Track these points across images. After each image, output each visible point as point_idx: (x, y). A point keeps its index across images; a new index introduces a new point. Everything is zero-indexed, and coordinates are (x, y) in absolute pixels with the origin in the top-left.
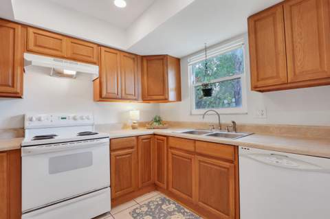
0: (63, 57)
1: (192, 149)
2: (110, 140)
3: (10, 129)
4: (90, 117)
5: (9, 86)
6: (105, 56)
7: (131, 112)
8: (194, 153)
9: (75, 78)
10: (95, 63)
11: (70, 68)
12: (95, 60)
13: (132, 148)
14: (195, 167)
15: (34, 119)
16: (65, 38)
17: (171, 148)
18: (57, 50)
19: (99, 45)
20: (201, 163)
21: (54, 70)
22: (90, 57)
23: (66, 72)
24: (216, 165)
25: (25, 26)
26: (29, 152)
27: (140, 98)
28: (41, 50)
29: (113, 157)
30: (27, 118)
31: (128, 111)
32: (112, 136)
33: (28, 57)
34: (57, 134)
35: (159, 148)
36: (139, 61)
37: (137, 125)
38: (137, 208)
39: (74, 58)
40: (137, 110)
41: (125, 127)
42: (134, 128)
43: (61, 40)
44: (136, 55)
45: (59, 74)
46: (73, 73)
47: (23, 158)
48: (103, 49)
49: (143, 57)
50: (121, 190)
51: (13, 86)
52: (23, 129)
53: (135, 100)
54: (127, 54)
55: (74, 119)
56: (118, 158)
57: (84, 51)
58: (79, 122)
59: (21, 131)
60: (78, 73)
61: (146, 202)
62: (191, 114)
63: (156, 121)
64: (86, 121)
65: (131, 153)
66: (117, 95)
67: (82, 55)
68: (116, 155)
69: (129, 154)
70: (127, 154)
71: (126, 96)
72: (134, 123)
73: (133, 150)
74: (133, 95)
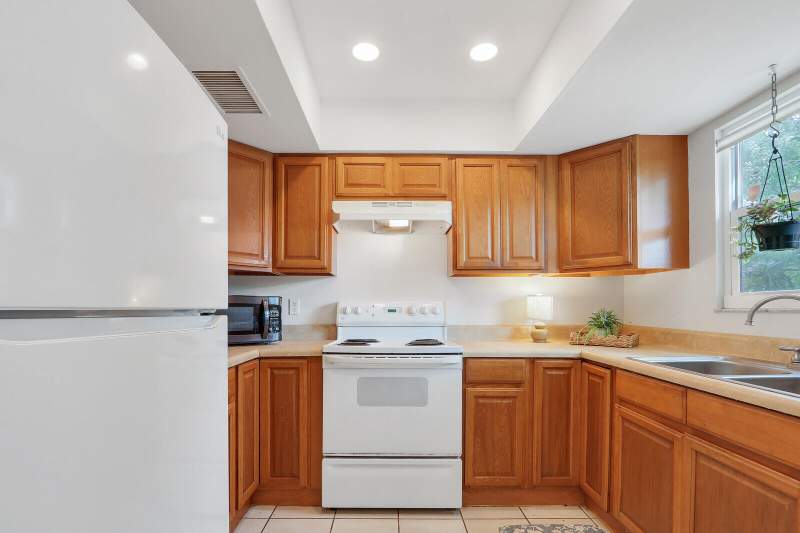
0: (387, 197)
1: (677, 412)
2: (465, 360)
3: (321, 326)
4: (438, 311)
5: (314, 258)
6: (466, 177)
7: (530, 301)
8: (680, 425)
9: (413, 231)
10: (443, 197)
11: (398, 214)
12: (444, 190)
13: (517, 384)
14: (683, 467)
15: (349, 310)
16: (390, 159)
17: (623, 401)
18: (379, 186)
19: (452, 156)
20: (702, 461)
21: (376, 222)
22: (434, 186)
23: (394, 223)
24: (751, 479)
25: (333, 156)
26: (332, 363)
27: (553, 264)
28: (355, 192)
29: (470, 397)
30: (340, 307)
31: (524, 299)
32: (469, 351)
33: (338, 207)
34: (378, 339)
35: (593, 399)
36: (551, 170)
37: (544, 331)
38: (519, 527)
39: (406, 195)
40: (545, 295)
41: (516, 334)
42: (537, 339)
43: (383, 165)
44: (542, 158)
45: (383, 228)
46: (404, 223)
47: (325, 372)
48: (461, 162)
49: (560, 159)
50: (488, 474)
51: (319, 258)
52: (335, 326)
53: (539, 270)
54: (515, 162)
55: (409, 312)
56: (481, 401)
57: (422, 176)
58: (419, 319)
59: (333, 329)
60: (415, 223)
61: (548, 523)
62: (722, 309)
63: (600, 327)
64: (431, 319)
65: (515, 397)
66: (493, 260)
67: (420, 185)
68: (476, 394)
69: (509, 397)
70: (504, 398)
71: (516, 261)
72: (537, 327)
73: (520, 390)
74: (531, 258)
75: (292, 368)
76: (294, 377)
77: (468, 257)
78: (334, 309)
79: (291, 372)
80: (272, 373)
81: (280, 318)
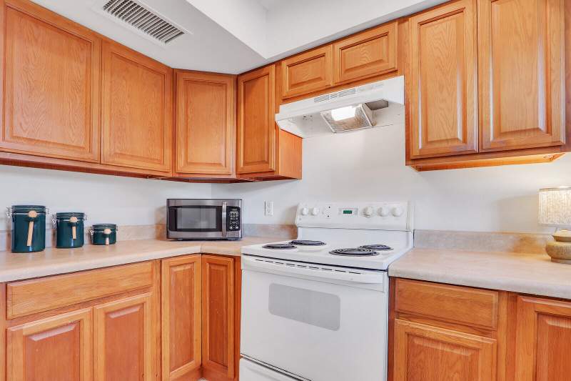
0: (329, 89)
4: (399, 213)
5: (264, 162)
7: (544, 197)
12: (392, 64)
13: (483, 331)
15: (305, 212)
16: (331, 47)
18: (320, 79)
19: (404, 18)
22: (381, 61)
25: (277, 63)
29: (399, 333)
30: (299, 209)
39: (348, 82)
43: (323, 55)
47: (243, 273)
51: (268, 163)
58: (377, 221)
64: (390, 221)
65: (477, 350)
66: (465, 141)
67: (363, 66)
68: (409, 331)
69: (467, 348)
70: (458, 346)
71: (504, 139)
72: (558, 239)
73: (488, 341)
74: (538, 129)
75: (223, 265)
76: (224, 274)
77: (426, 142)
78: (294, 210)
79: (223, 269)
80: (210, 267)
81: (239, 217)
